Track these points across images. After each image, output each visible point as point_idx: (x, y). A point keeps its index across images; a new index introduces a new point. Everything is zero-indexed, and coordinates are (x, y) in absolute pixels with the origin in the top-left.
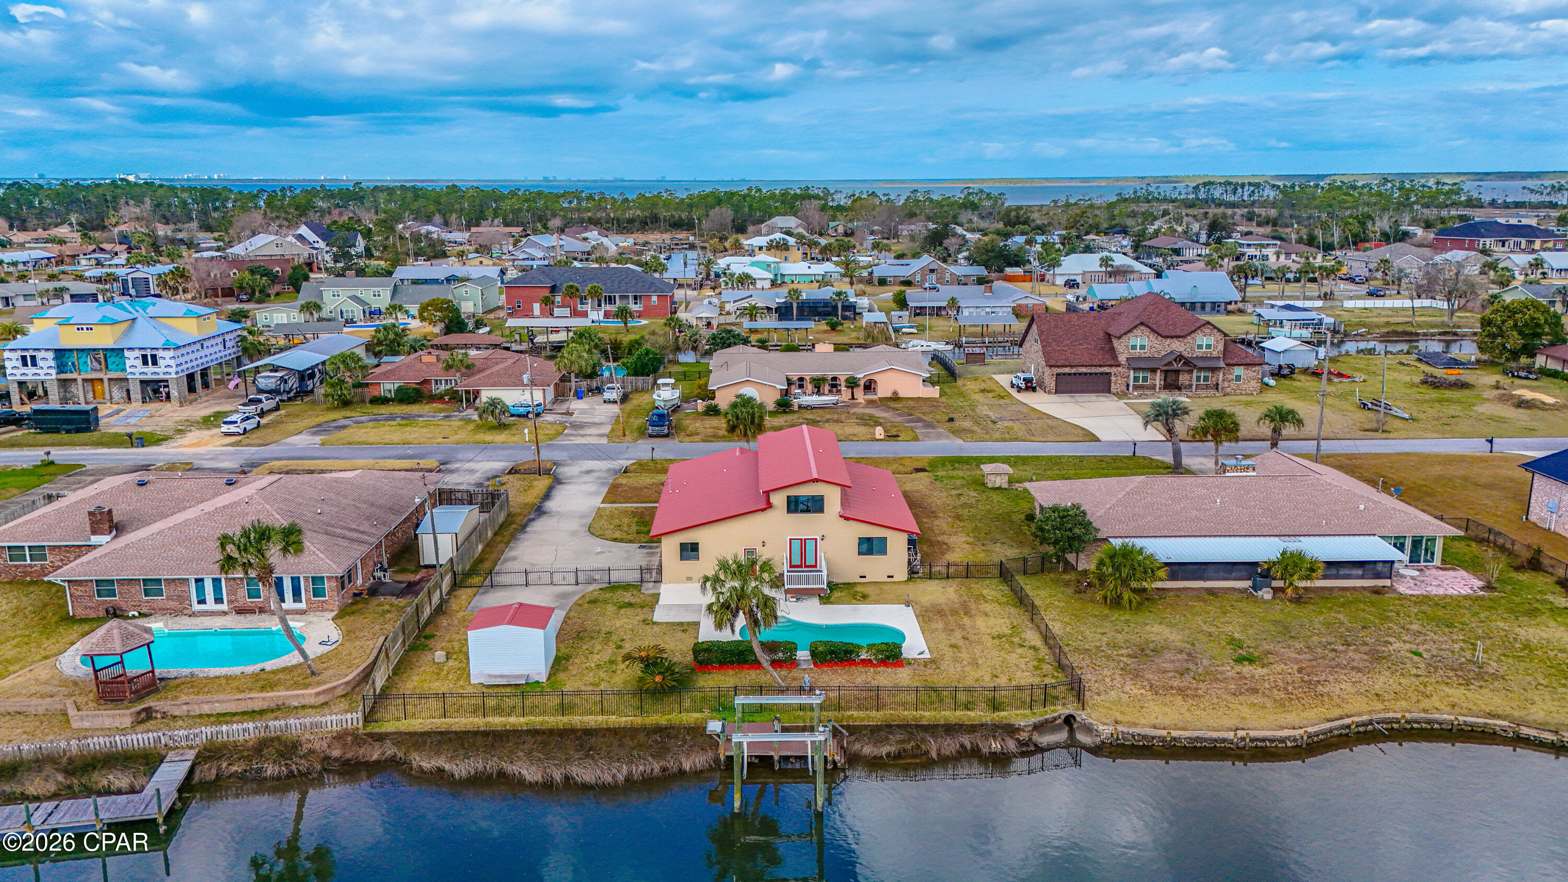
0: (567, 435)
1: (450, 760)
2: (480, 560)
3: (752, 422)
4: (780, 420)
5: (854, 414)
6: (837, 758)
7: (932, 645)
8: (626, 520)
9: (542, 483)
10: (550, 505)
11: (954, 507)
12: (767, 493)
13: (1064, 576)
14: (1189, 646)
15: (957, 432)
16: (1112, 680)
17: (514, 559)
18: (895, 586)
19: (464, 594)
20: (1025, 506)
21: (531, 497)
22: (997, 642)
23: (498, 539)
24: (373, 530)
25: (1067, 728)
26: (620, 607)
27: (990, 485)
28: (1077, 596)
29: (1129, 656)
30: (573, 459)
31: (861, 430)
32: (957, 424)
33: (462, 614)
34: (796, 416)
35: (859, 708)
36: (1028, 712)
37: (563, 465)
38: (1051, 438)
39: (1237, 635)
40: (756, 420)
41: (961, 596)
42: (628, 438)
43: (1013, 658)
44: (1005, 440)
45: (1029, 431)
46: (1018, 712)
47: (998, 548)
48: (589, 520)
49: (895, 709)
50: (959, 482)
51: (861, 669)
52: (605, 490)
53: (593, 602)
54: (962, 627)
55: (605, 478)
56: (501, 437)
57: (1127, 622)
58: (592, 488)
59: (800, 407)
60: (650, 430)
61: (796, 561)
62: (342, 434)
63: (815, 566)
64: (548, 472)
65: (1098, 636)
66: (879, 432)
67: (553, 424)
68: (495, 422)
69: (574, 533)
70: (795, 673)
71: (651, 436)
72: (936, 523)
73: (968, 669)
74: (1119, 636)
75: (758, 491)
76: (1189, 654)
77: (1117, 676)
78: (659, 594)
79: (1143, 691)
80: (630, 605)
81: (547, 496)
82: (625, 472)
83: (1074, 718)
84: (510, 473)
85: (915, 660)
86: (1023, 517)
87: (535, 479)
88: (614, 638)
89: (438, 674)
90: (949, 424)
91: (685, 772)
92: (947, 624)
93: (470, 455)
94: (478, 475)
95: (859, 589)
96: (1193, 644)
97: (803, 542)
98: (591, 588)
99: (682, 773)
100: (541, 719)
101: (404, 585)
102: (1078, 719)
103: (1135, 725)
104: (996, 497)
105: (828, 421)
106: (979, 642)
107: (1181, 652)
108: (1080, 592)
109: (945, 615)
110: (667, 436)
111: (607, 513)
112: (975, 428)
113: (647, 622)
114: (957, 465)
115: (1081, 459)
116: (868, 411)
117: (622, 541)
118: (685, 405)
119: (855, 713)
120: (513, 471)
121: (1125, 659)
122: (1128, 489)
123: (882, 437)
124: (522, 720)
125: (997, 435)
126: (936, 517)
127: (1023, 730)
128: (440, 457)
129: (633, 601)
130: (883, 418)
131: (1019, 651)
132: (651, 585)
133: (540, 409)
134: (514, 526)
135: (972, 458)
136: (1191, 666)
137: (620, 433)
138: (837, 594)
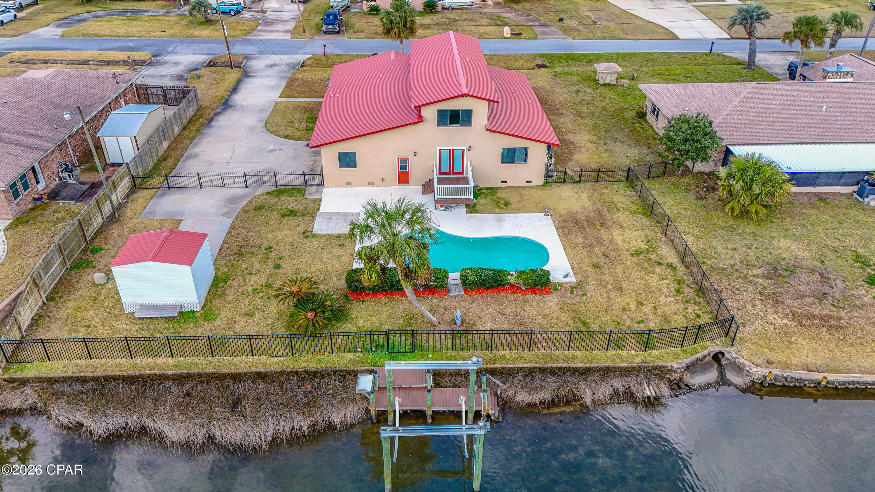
0: (260, 31)
1: (91, 413)
2: (164, 158)
3: (405, 26)
4: (427, 20)
5: (485, 14)
6: (491, 412)
7: (575, 265)
8: (298, 116)
9: (233, 75)
10: (237, 98)
11: (575, 104)
12: (418, 108)
13: (683, 180)
14: (819, 264)
15: (567, 31)
16: (753, 307)
17: (195, 156)
18: (534, 192)
19: (142, 195)
20: (633, 102)
21: (221, 91)
22: (635, 259)
23: (186, 133)
24: (52, 135)
25: (716, 365)
26: (283, 216)
27: (601, 82)
28: (700, 203)
29: (764, 276)
30: (262, 53)
31: (491, 29)
32: (566, 22)
33: (134, 221)
34: (440, 16)
35: (511, 346)
36: (678, 349)
37: (252, 59)
38: (640, 36)
39: (860, 251)
40: (408, 24)
41: (594, 203)
42: (307, 34)
43: (654, 280)
44: (605, 38)
45: (623, 31)
46: (669, 350)
47: (618, 148)
48: (266, 115)
49: (548, 348)
50: (575, 78)
51: (510, 296)
52: (284, 83)
53: (259, 208)
54: (599, 240)
55: (286, 72)
56: (206, 32)
57: (754, 234)
58: (272, 82)
59: (443, 8)
60: (325, 28)
61: (445, 169)
62: (81, 27)
63: (462, 173)
64: (238, 66)
65: (731, 253)
66: (507, 31)
67: (249, 20)
68: (202, 19)
69: (252, 129)
70: (447, 301)
71: (325, 33)
72: (562, 120)
73: (613, 294)
74: (751, 253)
75: (410, 104)
76: (821, 275)
77: (758, 303)
78: (320, 200)
79: (786, 321)
80: (293, 213)
81: (235, 90)
82: (302, 66)
83: (722, 354)
84: (208, 65)
85: (561, 284)
86: (633, 113)
87: (228, 73)
88: (274, 254)
89: (95, 300)
90: (560, 23)
91: (336, 427)
92: (585, 237)
93: (179, 49)
94: (181, 68)
95: (501, 194)
96: (822, 262)
97: (451, 152)
98: (260, 191)
99: (331, 427)
100: (190, 359)
101: (85, 187)
102: (727, 355)
103: (787, 366)
104: (608, 94)
105: (465, 20)
106: (619, 260)
107: (813, 271)
108: (701, 198)
109: (582, 227)
110: (338, 33)
111: (283, 107)
112: (580, 27)
113: (308, 235)
114: (571, 61)
115: (669, 55)
116: (497, 11)
117: (292, 138)
118: (354, 5)
119: (507, 353)
120: (211, 64)
121: (761, 280)
122: (742, 96)
123: (509, 35)
124: (171, 361)
125: (598, 34)
126: (560, 114)
127: (675, 372)
128: (154, 49)
129: (296, 208)
130: (509, 18)
131: (658, 270)
132: (314, 188)
133: (239, 8)
134: (201, 120)
135: (582, 55)
136: (827, 289)
137: (301, 30)
138: (481, 201)
